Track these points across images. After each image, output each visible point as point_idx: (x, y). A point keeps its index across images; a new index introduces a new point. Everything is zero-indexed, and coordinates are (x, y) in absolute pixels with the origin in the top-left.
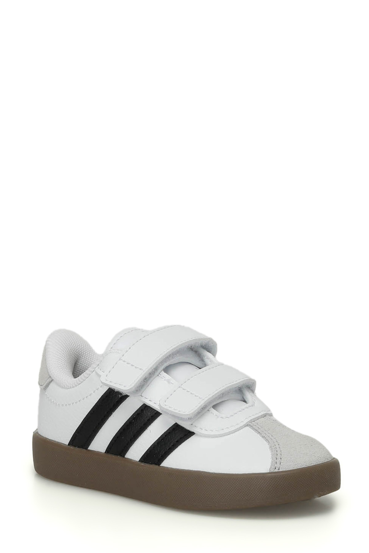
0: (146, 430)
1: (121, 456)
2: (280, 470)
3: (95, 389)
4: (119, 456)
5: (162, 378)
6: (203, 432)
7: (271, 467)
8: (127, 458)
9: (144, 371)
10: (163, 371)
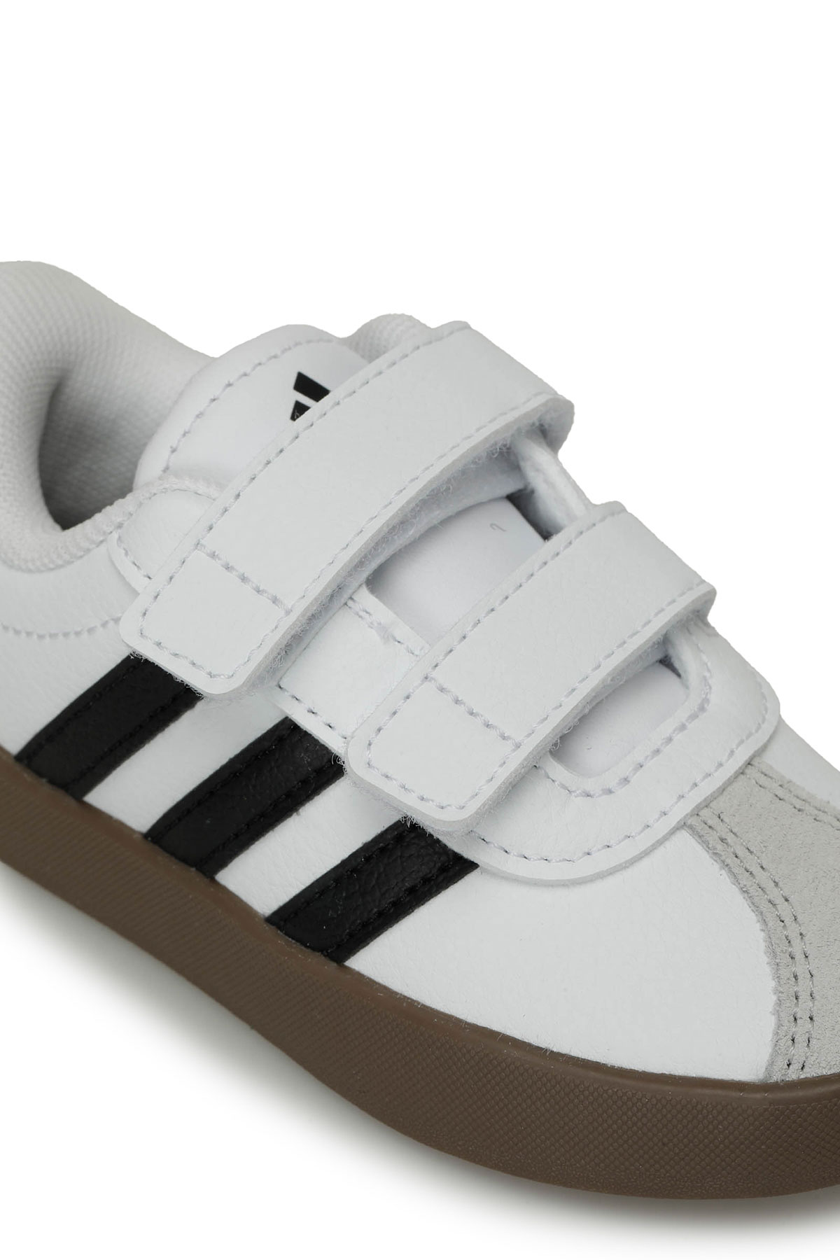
0: (295, 815)
1: (204, 873)
2: (810, 1073)
3: (107, 619)
4: (194, 869)
5: (360, 617)
6: (512, 865)
7: (772, 1063)
8: (224, 890)
9: (288, 612)
10: (364, 586)
